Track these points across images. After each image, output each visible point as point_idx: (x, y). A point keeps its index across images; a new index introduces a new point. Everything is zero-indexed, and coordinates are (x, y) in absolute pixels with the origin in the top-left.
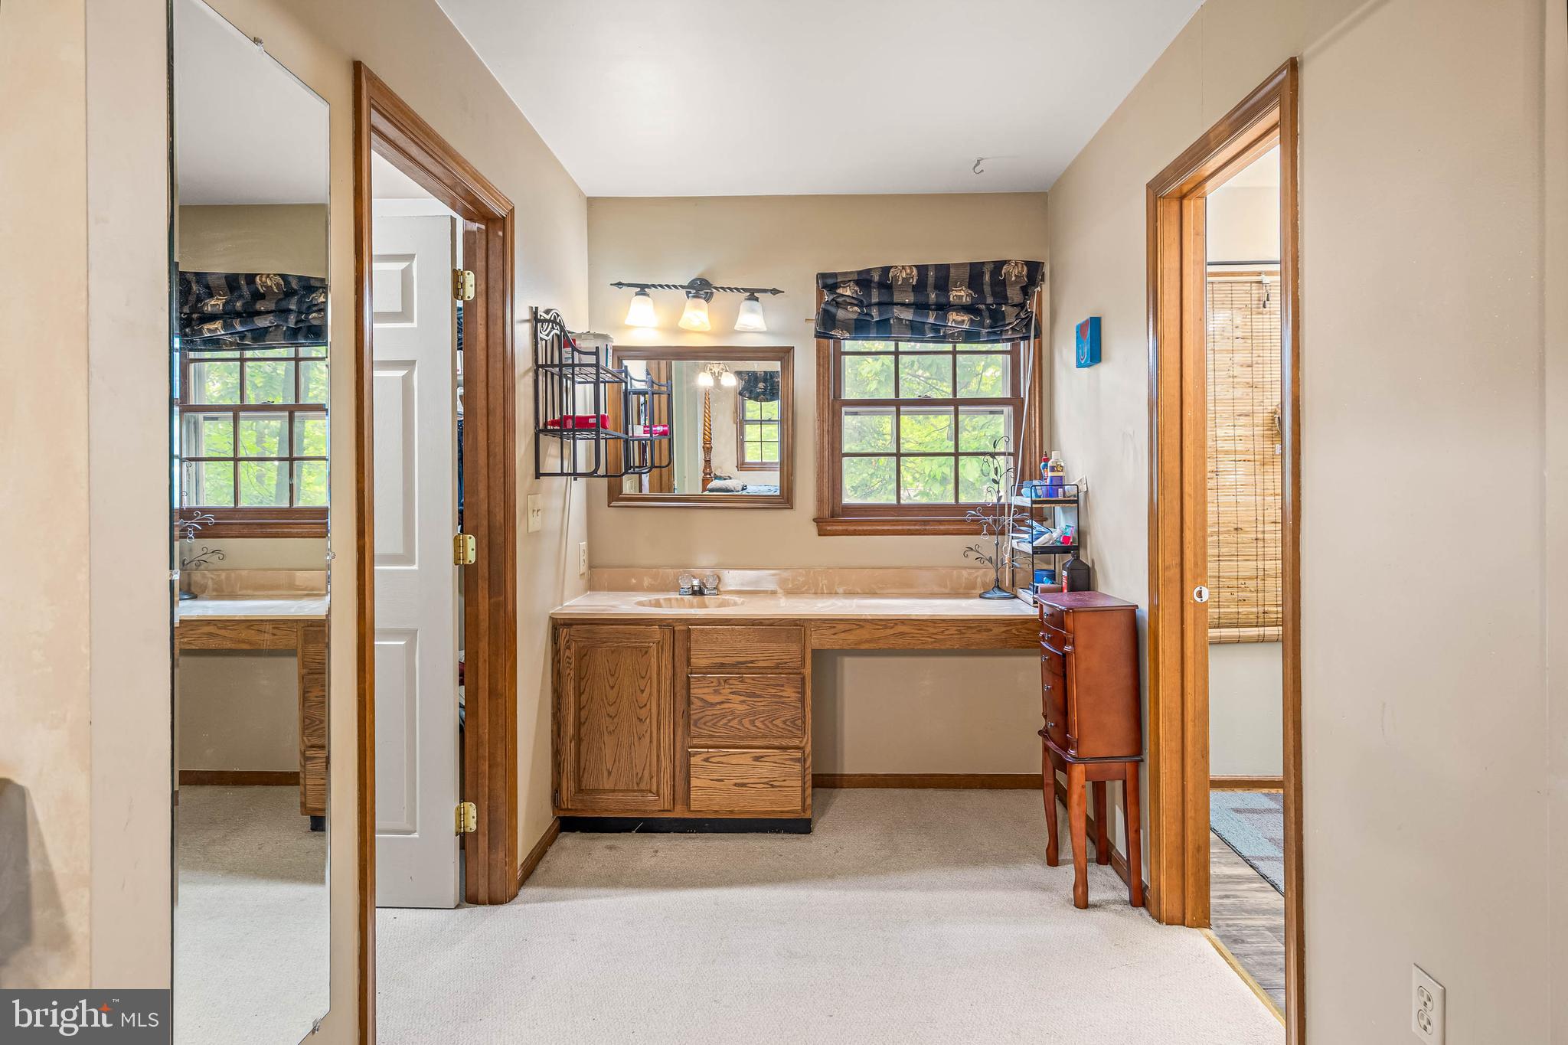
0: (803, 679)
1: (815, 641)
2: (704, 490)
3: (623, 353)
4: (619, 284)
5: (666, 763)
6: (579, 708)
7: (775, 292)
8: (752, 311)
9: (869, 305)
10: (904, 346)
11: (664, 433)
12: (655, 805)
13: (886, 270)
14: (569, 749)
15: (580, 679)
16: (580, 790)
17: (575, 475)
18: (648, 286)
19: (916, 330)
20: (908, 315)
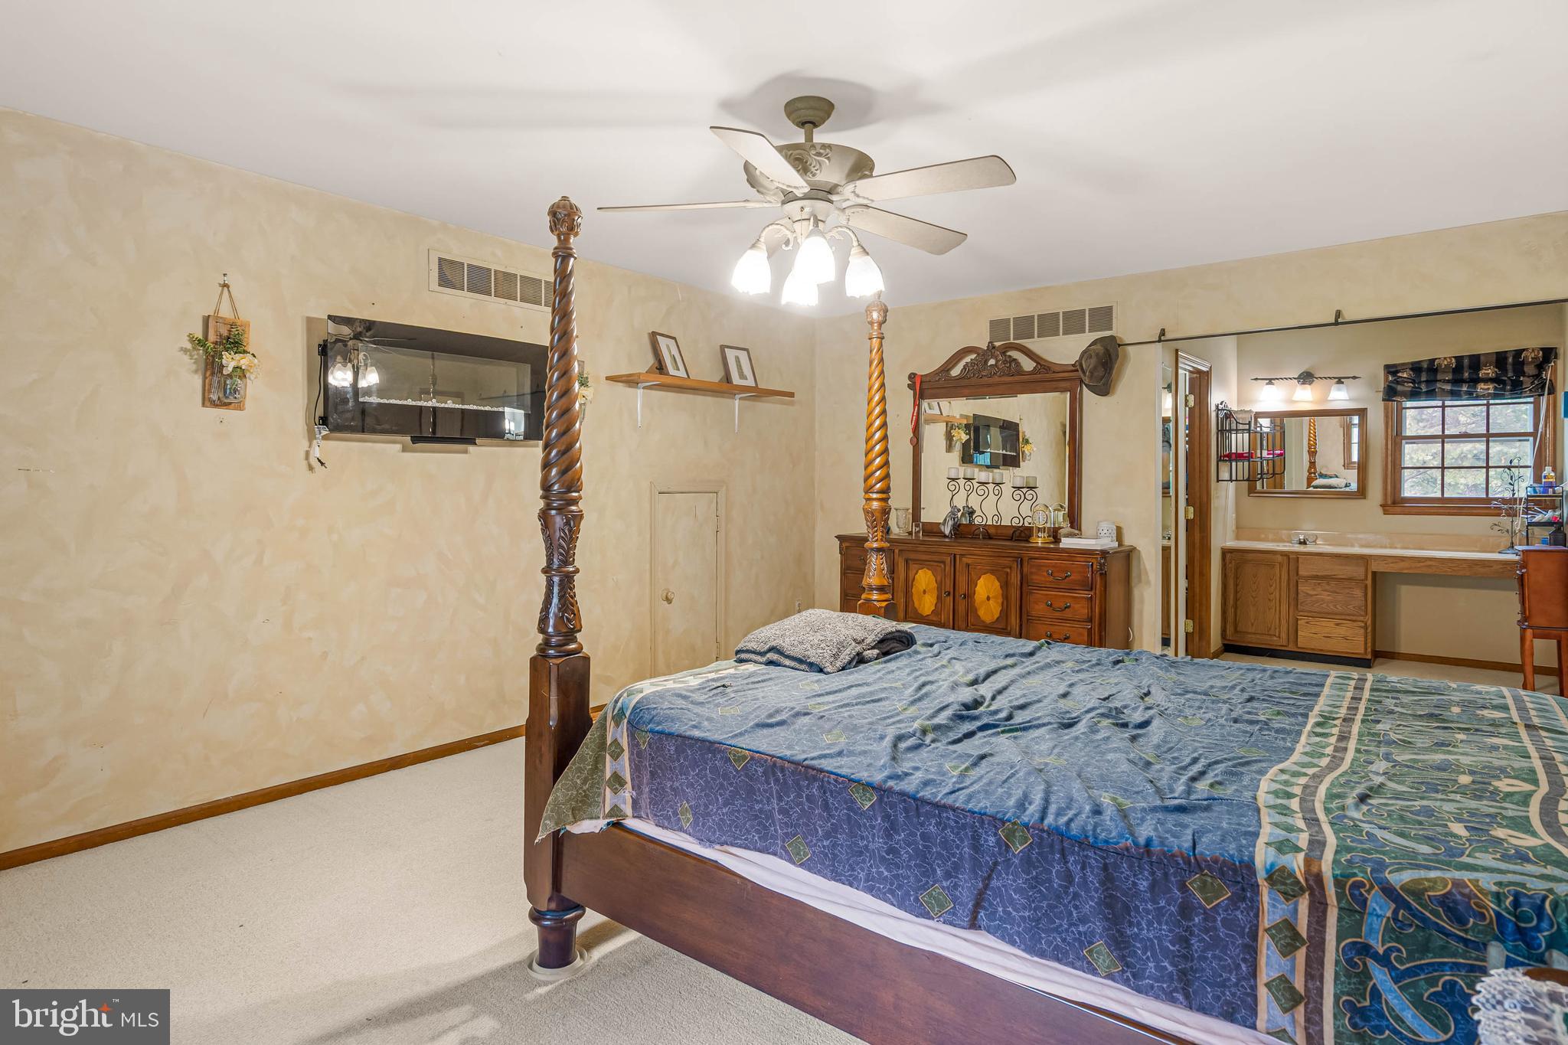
0: (1366, 586)
1: (1375, 567)
2: (1309, 486)
3: (1258, 415)
4: (1256, 379)
5: (1284, 622)
6: (1236, 592)
7: (1354, 378)
8: (1339, 390)
9: (1420, 382)
10: (1447, 403)
11: (1281, 455)
12: (1279, 642)
13: (1432, 361)
14: (1231, 611)
15: (1236, 578)
16: (1236, 631)
17: (1231, 480)
18: (1274, 379)
19: (1455, 395)
20: (1448, 387)
